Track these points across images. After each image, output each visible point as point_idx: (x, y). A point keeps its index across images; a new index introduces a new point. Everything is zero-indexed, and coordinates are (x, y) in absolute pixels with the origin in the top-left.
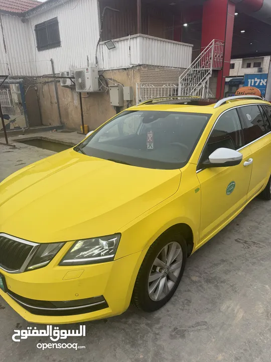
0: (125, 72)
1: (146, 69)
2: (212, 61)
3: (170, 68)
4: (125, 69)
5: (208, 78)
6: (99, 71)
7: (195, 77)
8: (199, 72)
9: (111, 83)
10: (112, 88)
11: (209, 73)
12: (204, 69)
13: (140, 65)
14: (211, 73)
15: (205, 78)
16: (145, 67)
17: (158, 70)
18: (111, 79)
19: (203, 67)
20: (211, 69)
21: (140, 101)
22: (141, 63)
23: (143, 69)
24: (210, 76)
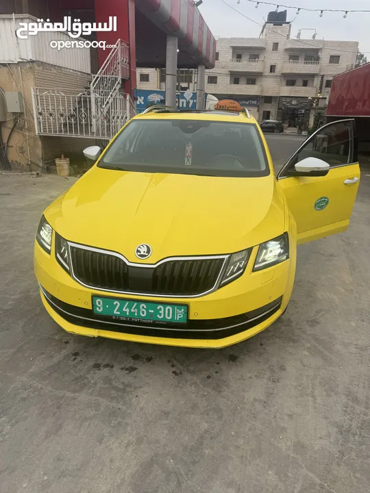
0: (4, 69)
1: (41, 68)
2: (120, 66)
3: (68, 70)
5: (117, 88)
7: (106, 85)
8: (109, 80)
11: (119, 83)
12: (114, 76)
13: (32, 62)
14: (121, 83)
15: (115, 89)
16: (39, 66)
17: (55, 71)
19: (113, 74)
20: (120, 78)
21: (40, 114)
22: (34, 60)
23: (37, 68)
24: (119, 86)
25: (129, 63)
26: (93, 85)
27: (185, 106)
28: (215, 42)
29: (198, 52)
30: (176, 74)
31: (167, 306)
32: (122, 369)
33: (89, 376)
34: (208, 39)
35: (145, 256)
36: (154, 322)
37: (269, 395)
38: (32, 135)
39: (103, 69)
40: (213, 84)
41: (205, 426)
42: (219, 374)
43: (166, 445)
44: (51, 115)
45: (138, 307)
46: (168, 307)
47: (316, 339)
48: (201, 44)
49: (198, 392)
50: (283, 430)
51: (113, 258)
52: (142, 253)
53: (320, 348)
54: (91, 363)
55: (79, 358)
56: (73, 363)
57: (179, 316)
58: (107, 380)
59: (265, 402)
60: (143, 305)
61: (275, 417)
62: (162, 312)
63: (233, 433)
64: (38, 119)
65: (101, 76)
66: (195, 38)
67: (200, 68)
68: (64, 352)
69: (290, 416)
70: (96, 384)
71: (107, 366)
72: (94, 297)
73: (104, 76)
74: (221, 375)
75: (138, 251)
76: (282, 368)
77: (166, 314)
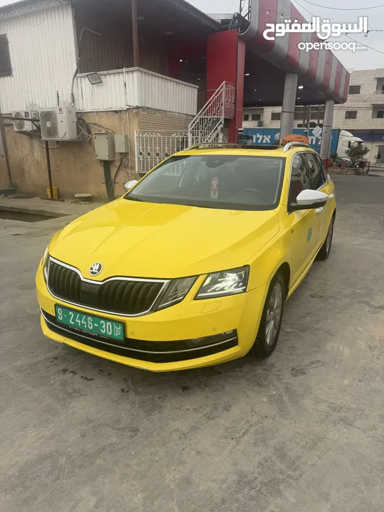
0: (117, 116)
1: (146, 113)
2: (223, 107)
3: (173, 113)
4: (116, 112)
5: (219, 128)
6: (77, 113)
7: (206, 126)
8: (210, 120)
9: (94, 130)
10: (97, 136)
11: (221, 123)
12: (216, 117)
13: (138, 108)
14: (223, 122)
15: (216, 129)
16: (144, 111)
17: (160, 115)
18: (95, 124)
19: (214, 115)
20: (223, 118)
21: (141, 154)
22: (139, 106)
23: (142, 113)
24: (221, 126)
25: (235, 103)
26: (191, 126)
27: (314, 143)
28: (348, 75)
29: (324, 87)
30: (293, 111)
31: (108, 321)
32: (82, 377)
33: (52, 377)
34: (337, 72)
35: (96, 273)
36: (99, 335)
37: (194, 429)
38: (134, 172)
39: (203, 110)
40: (351, 120)
41: (114, 439)
42: (160, 400)
43: (70, 446)
44: (149, 154)
45: (86, 320)
46: (108, 323)
47: (287, 389)
48: (327, 79)
49: (129, 411)
50: (182, 463)
51: (74, 273)
52: (94, 271)
53: (285, 398)
54: (61, 367)
55: (56, 362)
56: (49, 364)
57: (117, 333)
58: (64, 384)
59: (184, 435)
60: (89, 318)
61: (183, 450)
62: (104, 327)
63: (133, 452)
64: (139, 158)
65: (201, 116)
66: (320, 73)
67: (328, 104)
68: (49, 355)
69: (198, 453)
70: (53, 384)
71: (73, 372)
72: (57, 306)
73: (204, 117)
74: (162, 401)
75: (92, 269)
76: (227, 408)
77: (108, 330)
